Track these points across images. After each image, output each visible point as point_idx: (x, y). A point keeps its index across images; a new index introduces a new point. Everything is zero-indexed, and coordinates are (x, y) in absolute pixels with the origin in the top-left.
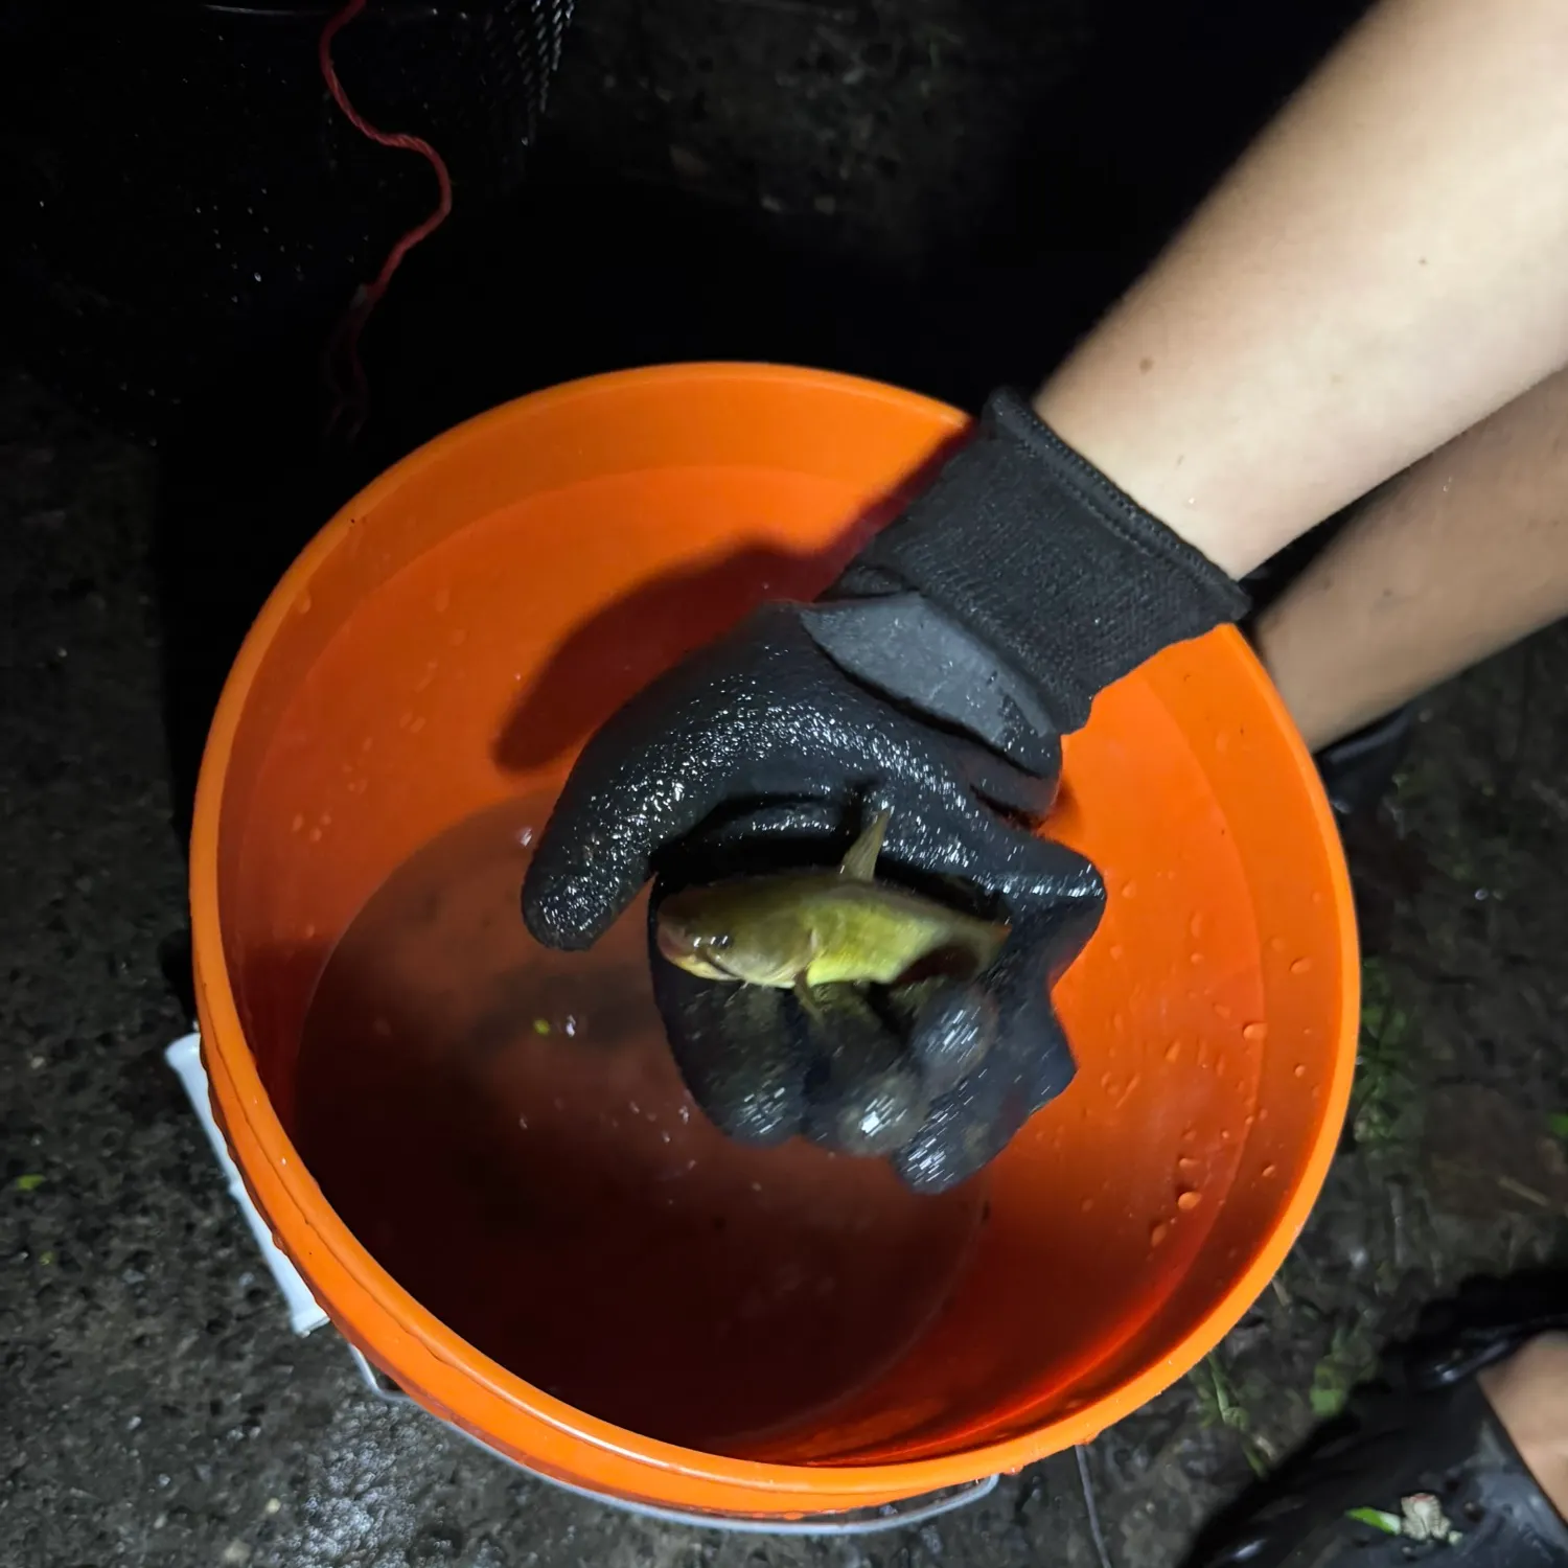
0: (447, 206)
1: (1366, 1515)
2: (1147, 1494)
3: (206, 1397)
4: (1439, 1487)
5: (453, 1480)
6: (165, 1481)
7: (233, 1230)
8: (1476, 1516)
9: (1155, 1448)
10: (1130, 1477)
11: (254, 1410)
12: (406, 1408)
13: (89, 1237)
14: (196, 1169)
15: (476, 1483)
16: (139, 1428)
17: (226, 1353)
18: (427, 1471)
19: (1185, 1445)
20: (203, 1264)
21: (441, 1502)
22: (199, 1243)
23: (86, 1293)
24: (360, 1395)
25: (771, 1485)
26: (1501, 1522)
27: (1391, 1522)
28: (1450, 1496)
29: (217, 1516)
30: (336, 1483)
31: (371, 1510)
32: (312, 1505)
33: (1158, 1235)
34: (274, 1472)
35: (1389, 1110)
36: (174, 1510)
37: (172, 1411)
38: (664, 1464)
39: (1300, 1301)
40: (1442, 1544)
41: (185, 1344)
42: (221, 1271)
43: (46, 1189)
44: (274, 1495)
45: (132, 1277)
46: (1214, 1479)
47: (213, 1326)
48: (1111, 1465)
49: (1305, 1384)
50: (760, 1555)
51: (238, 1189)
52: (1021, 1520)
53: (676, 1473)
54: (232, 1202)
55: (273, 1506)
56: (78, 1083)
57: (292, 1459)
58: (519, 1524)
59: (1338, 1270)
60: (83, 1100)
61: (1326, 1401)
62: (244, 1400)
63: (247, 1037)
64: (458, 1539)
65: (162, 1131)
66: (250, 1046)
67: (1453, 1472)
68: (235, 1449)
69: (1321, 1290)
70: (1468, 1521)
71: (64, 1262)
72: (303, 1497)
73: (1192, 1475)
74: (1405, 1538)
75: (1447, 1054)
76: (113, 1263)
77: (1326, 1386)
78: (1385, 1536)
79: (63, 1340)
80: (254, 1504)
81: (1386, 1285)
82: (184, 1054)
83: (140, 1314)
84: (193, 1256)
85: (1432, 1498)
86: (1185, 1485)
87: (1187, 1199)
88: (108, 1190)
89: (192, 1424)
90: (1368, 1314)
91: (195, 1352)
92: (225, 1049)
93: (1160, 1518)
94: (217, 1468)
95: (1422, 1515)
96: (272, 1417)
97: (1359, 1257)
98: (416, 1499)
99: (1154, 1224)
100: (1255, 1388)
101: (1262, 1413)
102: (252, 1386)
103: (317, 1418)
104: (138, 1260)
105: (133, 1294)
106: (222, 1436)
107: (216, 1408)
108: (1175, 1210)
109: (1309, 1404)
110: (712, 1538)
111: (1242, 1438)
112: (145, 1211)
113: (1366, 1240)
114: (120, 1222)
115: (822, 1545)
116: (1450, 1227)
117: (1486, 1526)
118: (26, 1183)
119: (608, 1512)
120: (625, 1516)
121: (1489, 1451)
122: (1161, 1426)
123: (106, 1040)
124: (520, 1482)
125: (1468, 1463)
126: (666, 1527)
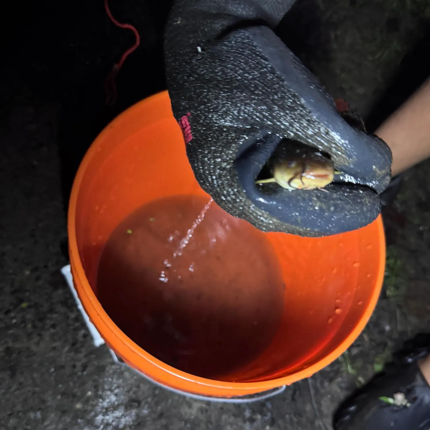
0: (138, 43)
1: (384, 399)
2: (329, 393)
3: (72, 363)
4: (404, 390)
5: (138, 387)
6: (60, 386)
7: (79, 318)
8: (415, 399)
9: (331, 380)
10: (324, 388)
11: (84, 367)
12: (126, 367)
13: (41, 320)
14: (70, 301)
15: (144, 387)
16: (54, 371)
17: (77, 351)
18: (131, 384)
19: (339, 379)
20: (72, 327)
21: (134, 393)
22: (70, 322)
23: (40, 335)
24: (113, 363)
25: (222, 387)
26: (422, 400)
27: (391, 401)
28: (408, 394)
29: (74, 396)
30: (106, 387)
31: (116, 395)
32: (100, 393)
33: (330, 321)
34: (90, 384)
35: (397, 287)
36: (63, 394)
37: (63, 367)
38: (193, 381)
39: (371, 340)
40: (405, 407)
41: (66, 349)
42: (76, 329)
43: (29, 307)
44: (90, 390)
45: (52, 331)
46: (347, 389)
47: (74, 344)
48: (318, 385)
49: (372, 363)
50: (222, 408)
51: (80, 307)
52: (293, 399)
53: (197, 383)
54: (79, 311)
55: (89, 393)
56: (38, 278)
57: (94, 381)
58: (156, 399)
59: (382, 332)
60: (40, 283)
61: (378, 367)
62: (82, 364)
63: (83, 265)
64: (139, 402)
65: (60, 291)
66: (84, 268)
67: (409, 387)
68: (79, 377)
69: (378, 337)
70: (413, 400)
71: (34, 327)
72: (97, 391)
73: (341, 388)
74: (395, 405)
75: (412, 272)
76: (47, 327)
77: (378, 363)
78: (389, 405)
79: (34, 348)
80: (84, 392)
81: (396, 336)
82: (66, 270)
83: (54, 341)
84: (68, 325)
85: (402, 394)
86: (339, 391)
87: (338, 311)
88: (46, 307)
89: (68, 371)
90: (390, 344)
91: (69, 351)
92: (77, 269)
93: (332, 400)
94: (75, 383)
95: (400, 399)
96: (90, 369)
97: (387, 328)
98: (128, 392)
99: (329, 318)
100: (359, 363)
101: (360, 371)
102: (84, 361)
103: (101, 370)
104: (54, 326)
105: (53, 335)
106: (75, 374)
107: (74, 366)
108: (335, 314)
109: (373, 369)
110: (208, 403)
111: (355, 378)
112: (56, 313)
113: (390, 323)
114: (49, 316)
115: (238, 406)
116: (413, 320)
117: (418, 402)
118: (24, 305)
119: (180, 396)
120: (184, 397)
121: (419, 381)
122: (332, 374)
123: (46, 266)
124: (156, 387)
125: (413, 384)
126: (196, 400)
